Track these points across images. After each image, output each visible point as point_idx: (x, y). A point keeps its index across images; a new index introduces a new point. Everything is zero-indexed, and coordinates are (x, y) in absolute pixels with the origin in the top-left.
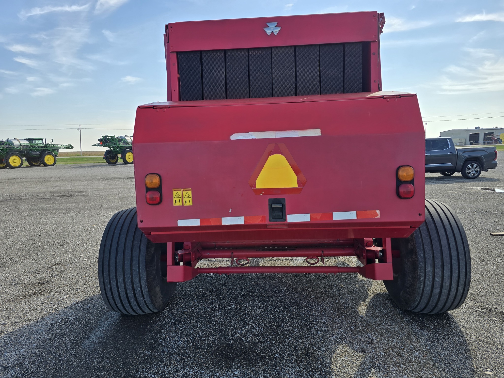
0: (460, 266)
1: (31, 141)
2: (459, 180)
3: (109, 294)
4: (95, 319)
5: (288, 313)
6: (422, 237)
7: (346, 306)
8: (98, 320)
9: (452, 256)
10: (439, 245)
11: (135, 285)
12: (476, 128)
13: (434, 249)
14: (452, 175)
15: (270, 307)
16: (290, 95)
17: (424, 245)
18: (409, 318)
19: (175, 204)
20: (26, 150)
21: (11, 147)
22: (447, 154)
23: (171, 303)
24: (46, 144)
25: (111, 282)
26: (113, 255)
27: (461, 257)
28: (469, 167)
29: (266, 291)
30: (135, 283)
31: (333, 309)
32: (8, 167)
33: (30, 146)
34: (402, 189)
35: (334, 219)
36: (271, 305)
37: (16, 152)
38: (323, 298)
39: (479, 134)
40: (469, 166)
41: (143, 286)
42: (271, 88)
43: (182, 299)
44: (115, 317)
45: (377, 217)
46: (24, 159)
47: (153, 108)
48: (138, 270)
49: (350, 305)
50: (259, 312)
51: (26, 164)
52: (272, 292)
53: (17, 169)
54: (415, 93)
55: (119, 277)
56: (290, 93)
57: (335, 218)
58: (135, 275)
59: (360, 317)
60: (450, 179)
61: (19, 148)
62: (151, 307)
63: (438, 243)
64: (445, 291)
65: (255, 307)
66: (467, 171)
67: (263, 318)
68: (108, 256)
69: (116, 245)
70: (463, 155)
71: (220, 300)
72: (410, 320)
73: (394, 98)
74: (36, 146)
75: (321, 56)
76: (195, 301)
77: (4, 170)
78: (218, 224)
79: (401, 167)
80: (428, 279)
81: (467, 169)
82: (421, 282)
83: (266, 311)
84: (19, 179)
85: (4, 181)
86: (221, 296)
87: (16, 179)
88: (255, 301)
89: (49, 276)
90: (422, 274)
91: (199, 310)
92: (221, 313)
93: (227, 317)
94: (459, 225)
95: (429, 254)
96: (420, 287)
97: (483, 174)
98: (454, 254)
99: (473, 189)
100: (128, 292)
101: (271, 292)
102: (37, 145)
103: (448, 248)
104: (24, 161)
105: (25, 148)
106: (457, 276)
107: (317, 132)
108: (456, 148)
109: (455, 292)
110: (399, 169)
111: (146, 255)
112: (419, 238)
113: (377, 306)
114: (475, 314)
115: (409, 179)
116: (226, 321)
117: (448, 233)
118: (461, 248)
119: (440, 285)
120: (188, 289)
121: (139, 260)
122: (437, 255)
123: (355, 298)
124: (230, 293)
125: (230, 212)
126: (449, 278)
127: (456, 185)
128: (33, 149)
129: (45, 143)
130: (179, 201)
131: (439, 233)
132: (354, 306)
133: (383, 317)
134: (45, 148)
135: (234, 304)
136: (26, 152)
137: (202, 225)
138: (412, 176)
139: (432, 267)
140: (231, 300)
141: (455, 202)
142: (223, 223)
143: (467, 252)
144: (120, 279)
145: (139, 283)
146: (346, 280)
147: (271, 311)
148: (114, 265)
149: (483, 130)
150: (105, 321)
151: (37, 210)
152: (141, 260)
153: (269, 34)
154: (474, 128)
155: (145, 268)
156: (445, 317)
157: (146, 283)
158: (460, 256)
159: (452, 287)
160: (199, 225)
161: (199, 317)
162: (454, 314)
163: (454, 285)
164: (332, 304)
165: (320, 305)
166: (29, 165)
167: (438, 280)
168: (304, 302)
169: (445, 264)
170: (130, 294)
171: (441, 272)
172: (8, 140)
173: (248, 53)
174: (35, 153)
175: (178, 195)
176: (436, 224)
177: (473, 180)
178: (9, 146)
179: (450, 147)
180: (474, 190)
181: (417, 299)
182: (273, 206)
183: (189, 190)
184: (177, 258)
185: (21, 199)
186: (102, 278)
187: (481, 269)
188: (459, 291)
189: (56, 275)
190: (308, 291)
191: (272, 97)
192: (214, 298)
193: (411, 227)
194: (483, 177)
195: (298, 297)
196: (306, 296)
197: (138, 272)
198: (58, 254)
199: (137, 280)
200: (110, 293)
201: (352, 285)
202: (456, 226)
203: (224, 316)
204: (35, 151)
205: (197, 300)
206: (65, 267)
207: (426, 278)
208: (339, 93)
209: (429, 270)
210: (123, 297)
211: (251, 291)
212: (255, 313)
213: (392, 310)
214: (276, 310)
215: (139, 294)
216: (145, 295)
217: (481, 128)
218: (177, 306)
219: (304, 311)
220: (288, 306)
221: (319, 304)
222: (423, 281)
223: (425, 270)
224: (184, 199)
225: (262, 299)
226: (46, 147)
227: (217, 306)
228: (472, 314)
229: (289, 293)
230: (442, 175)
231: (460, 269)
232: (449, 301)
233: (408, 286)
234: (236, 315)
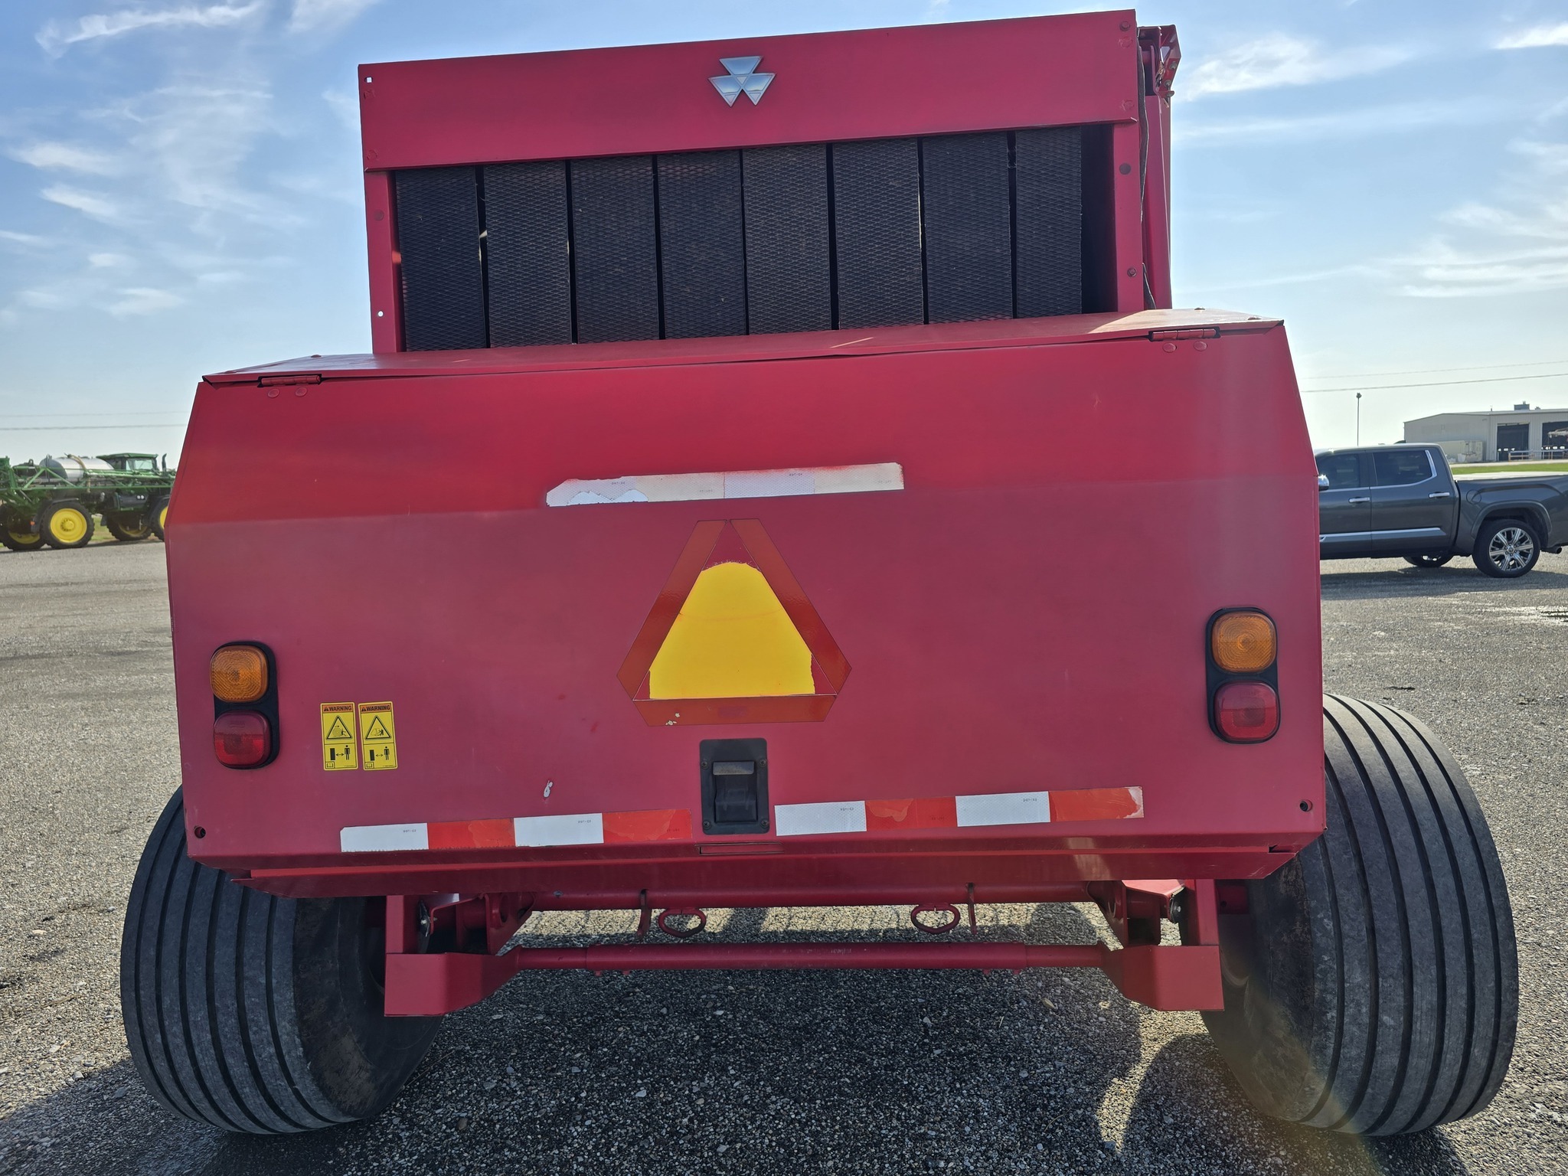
0: (1476, 969)
1: (120, 463)
2: (1466, 581)
3: (161, 1066)
4: (129, 1147)
5: (837, 1127)
6: (1329, 852)
7: (1055, 1096)
8: (142, 1154)
9: (1444, 930)
10: (1391, 888)
11: (252, 1036)
12: (1517, 407)
13: (1373, 902)
14: (1444, 566)
15: (774, 1098)
16: (811, 326)
17: (1337, 886)
18: (1288, 1151)
19: (328, 765)
20: (103, 490)
21: (55, 484)
22: (1427, 497)
23: (418, 1080)
24: (165, 473)
25: (166, 1023)
26: (173, 922)
27: (1480, 933)
28: (1497, 539)
29: (774, 1025)
30: (255, 1029)
31: (1006, 1109)
32: (46, 546)
33: (116, 480)
34: (1232, 701)
35: (960, 824)
36: (781, 1092)
37: (71, 497)
38: (974, 1058)
39: (1527, 426)
40: (1499, 535)
41: (284, 1038)
42: (741, 300)
43: (466, 1059)
44: (204, 1142)
45: (1134, 815)
46: (97, 517)
47: (261, 386)
48: (264, 981)
49: (1071, 1090)
50: (730, 1120)
51: (102, 533)
52: (795, 1030)
53: (72, 550)
54: (1278, 318)
55: (195, 1005)
56: (812, 317)
57: (963, 821)
58: (253, 999)
59: (1102, 1146)
60: (1436, 578)
61: (81, 486)
62: (324, 1109)
63: (1388, 880)
64: (1420, 1064)
65: (721, 1096)
66: (1491, 554)
67: (741, 1148)
68: (156, 928)
69: (188, 886)
70: (1477, 499)
71: (599, 1067)
72: (1292, 1161)
73: (1195, 337)
74: (134, 478)
75: (925, 180)
76: (510, 1070)
77: (32, 553)
78: (500, 844)
79: (1225, 617)
80: (1355, 1020)
81: (1491, 546)
82: (1327, 1029)
83: (759, 1117)
84: (67, 584)
85: (20, 591)
86: (605, 1050)
87: (58, 585)
88: (724, 1070)
89: (32, 958)
90: (1329, 997)
91: (513, 1109)
92: (590, 1127)
93: (609, 1145)
94: (1468, 807)
95: (1353, 920)
96: (1325, 1047)
97: (1546, 562)
98: (1451, 921)
99: (1514, 615)
100: (230, 1061)
101: (789, 1029)
102: (138, 474)
103: (1426, 898)
104: (97, 525)
105: (100, 486)
106: (1464, 1006)
107: (887, 477)
108: (1456, 478)
109: (1459, 1065)
110: (1213, 625)
111: (296, 920)
112: (1318, 859)
113: (1169, 1095)
114: (1538, 1135)
115: (1256, 664)
116: (603, 1161)
117: (1425, 837)
118: (1476, 898)
119: (1400, 1039)
120: (495, 1017)
121: (269, 941)
122: (1388, 924)
123: (1091, 1061)
124: (644, 1033)
125: (546, 794)
126: (1435, 1014)
127: (1456, 600)
128: (124, 486)
129: (161, 470)
130: (347, 751)
131: (1392, 837)
132: (1087, 1094)
133: (1190, 1146)
134: (160, 484)
135: (646, 1084)
136: (102, 498)
137: (435, 848)
138: (1267, 649)
139: (1368, 972)
140: (639, 1063)
141: (1454, 661)
142: (520, 842)
143: (1499, 913)
144: (199, 1015)
145: (269, 1027)
146: (1066, 979)
147: (775, 1118)
148: (176, 961)
149: (1539, 413)
150: (162, 1157)
151: (83, 695)
152: (275, 940)
153: (730, 99)
154: (1513, 409)
155: (290, 973)
156: (1422, 1147)
157: (296, 1028)
158: (1473, 931)
159: (1445, 1049)
160: (426, 847)
161: (509, 1142)
162: (1457, 1133)
163: (1453, 1041)
164: (1004, 1088)
165: (959, 1092)
166: (114, 539)
167: (1392, 1023)
168: (903, 1076)
169: (1416, 962)
170: (238, 1069)
171: (1402, 993)
172: (47, 461)
173: (655, 170)
174: (130, 500)
175: (342, 727)
176: (1381, 804)
177: (1512, 580)
178: (52, 480)
179: (1434, 475)
180: (1516, 618)
181: (1314, 1089)
182: (719, 770)
183: (385, 708)
184: (424, 922)
185: (49, 656)
186: (134, 1009)
187: (1551, 932)
188: (1472, 1063)
189: (56, 952)
190: (925, 1025)
191: (748, 334)
192: (578, 1055)
193: (1271, 850)
194: (1544, 570)
195: (883, 1056)
196: (913, 1050)
197: (264, 987)
198: (93, 864)
199: (262, 1018)
200: (165, 1064)
201: (1085, 999)
202: (1456, 808)
203: (601, 1138)
204: (131, 495)
205: (518, 1066)
206: (96, 918)
207: (1346, 1013)
208: (997, 318)
209: (1356, 981)
210: (213, 1079)
211: (719, 1026)
212: (715, 1126)
213: (1225, 1114)
214: (796, 1114)
215: (269, 1068)
216: (294, 1071)
217: (1532, 408)
218: (437, 1092)
219: (899, 1119)
220: (841, 1094)
221: (958, 1086)
222: (1335, 1025)
223: (1342, 981)
224: (366, 742)
225: (752, 1061)
226: (166, 481)
227: (583, 1095)
228: (1524, 1132)
229: (853, 1036)
230: (1411, 565)
231: (1476, 978)
232: (1435, 1098)
233: (1281, 1036)
234: (645, 1137)
